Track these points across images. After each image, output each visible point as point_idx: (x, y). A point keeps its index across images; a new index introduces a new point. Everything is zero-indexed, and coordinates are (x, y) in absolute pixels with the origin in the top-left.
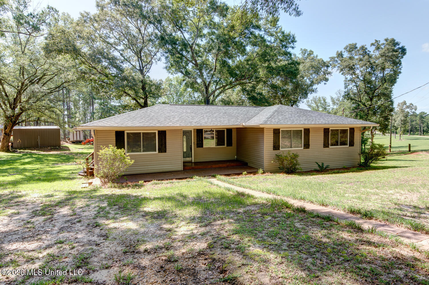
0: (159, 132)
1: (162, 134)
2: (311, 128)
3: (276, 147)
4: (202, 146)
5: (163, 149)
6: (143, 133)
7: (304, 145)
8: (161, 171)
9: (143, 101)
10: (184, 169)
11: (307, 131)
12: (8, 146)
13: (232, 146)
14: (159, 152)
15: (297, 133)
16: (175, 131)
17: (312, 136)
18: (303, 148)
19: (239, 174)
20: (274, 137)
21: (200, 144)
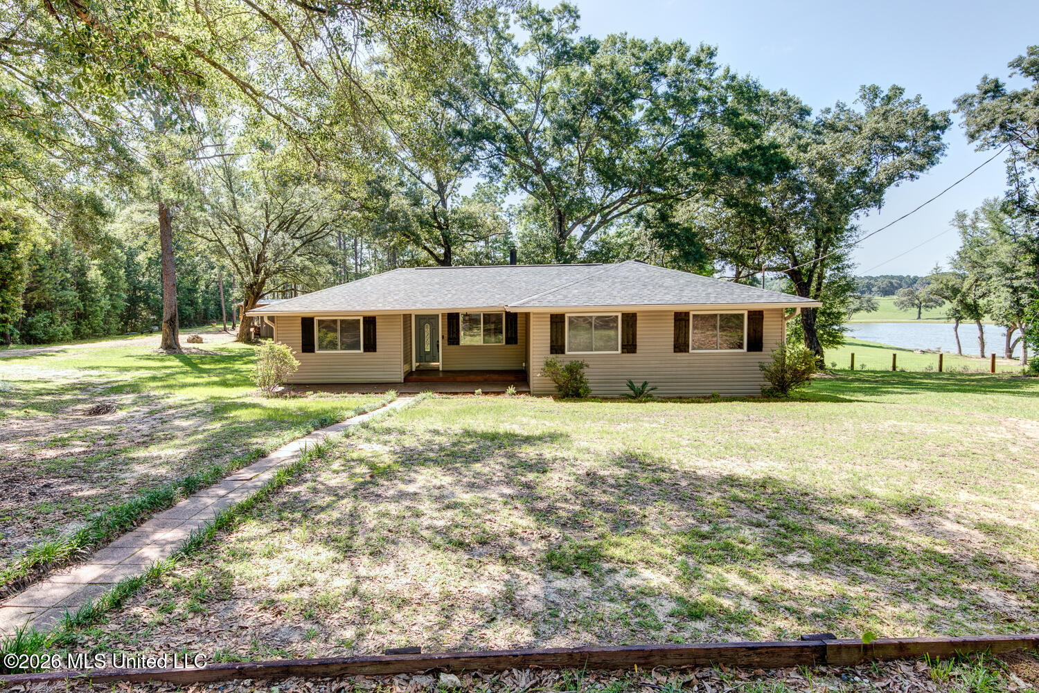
0: (365, 318)
1: (370, 322)
2: (640, 312)
3: (557, 347)
4: (458, 343)
5: (371, 346)
6: (342, 321)
7: (623, 345)
8: (368, 381)
9: (443, 251)
10: (406, 379)
11: (630, 320)
12: (249, 333)
13: (516, 343)
14: (365, 351)
15: (606, 322)
16: (390, 317)
17: (643, 331)
18: (620, 351)
19: (498, 393)
20: (551, 328)
21: (453, 339)
